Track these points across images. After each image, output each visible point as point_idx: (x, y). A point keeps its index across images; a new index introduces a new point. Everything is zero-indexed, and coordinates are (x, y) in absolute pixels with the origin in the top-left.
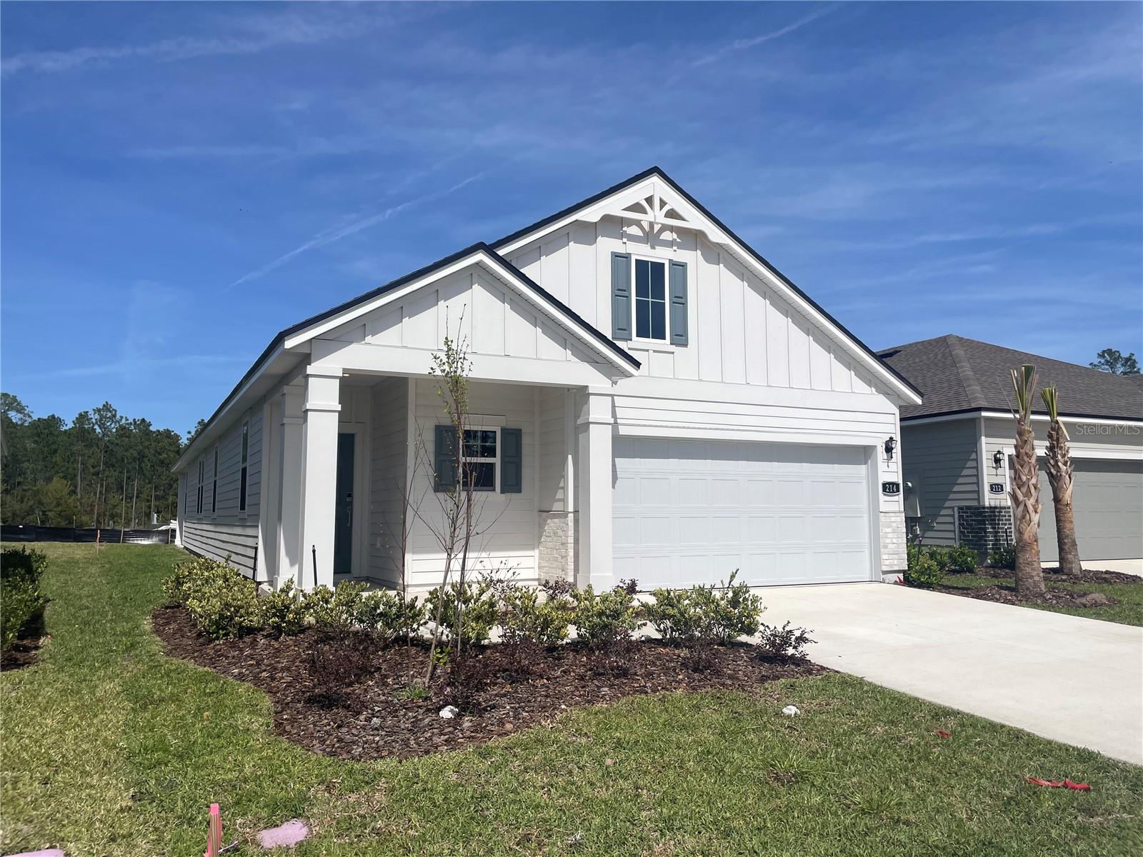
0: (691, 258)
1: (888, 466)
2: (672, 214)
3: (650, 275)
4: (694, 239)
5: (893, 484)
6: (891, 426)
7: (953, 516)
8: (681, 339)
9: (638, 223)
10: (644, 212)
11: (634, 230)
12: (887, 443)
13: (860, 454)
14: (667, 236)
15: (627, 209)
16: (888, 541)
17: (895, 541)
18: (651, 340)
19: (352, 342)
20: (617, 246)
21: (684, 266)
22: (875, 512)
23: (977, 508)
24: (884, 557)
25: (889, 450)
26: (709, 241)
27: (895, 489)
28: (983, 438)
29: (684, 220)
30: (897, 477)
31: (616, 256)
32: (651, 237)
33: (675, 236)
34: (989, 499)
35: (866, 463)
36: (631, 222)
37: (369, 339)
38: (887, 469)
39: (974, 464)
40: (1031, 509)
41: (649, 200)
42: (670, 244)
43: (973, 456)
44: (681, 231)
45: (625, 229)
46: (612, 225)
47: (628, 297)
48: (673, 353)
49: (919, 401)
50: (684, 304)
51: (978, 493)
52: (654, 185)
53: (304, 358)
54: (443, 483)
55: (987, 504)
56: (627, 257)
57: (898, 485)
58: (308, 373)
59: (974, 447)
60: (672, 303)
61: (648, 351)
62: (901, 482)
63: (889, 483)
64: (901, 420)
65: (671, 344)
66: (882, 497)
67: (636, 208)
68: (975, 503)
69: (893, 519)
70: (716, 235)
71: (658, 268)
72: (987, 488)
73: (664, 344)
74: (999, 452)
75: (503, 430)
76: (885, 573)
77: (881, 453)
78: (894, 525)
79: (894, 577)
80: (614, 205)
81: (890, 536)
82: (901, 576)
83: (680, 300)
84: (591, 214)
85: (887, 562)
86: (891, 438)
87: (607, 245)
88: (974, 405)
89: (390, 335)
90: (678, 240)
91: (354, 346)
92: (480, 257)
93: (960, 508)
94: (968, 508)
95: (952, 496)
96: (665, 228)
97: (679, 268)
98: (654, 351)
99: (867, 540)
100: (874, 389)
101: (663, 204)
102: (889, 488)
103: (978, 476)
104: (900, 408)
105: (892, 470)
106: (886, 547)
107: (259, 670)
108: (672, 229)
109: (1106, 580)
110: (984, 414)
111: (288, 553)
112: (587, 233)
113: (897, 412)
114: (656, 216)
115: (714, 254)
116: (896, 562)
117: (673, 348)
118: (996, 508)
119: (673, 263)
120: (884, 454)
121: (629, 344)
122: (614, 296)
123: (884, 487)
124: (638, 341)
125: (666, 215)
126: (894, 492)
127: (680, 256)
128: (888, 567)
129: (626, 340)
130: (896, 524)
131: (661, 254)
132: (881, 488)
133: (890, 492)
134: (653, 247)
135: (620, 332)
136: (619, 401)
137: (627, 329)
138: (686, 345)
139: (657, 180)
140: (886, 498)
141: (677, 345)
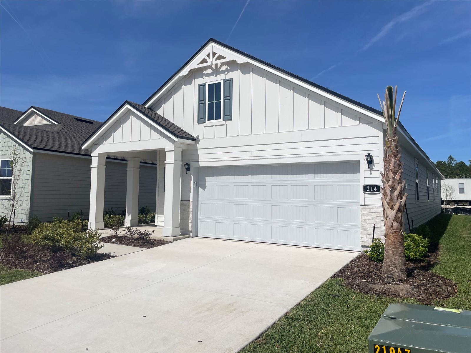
0: (235, 75)
1: (371, 173)
2: (220, 57)
3: (215, 89)
4: (233, 65)
5: (374, 186)
6: (374, 146)
8: (228, 117)
9: (210, 67)
10: (206, 62)
11: (209, 71)
12: (367, 157)
13: (354, 167)
14: (224, 68)
15: (200, 63)
18: (215, 121)
19: (100, 144)
20: (200, 81)
21: (231, 80)
22: (360, 205)
24: (363, 236)
25: (370, 162)
26: (239, 63)
27: (376, 190)
29: (225, 58)
30: (377, 181)
31: (200, 86)
32: (216, 72)
33: (226, 67)
35: (359, 172)
36: (206, 68)
37: (104, 142)
41: (208, 56)
42: (223, 72)
44: (228, 63)
45: (204, 72)
47: (205, 103)
48: (224, 125)
50: (231, 99)
52: (213, 47)
56: (204, 85)
57: (378, 187)
60: (224, 100)
61: (212, 126)
63: (370, 186)
66: (363, 195)
67: (204, 61)
69: (372, 210)
70: (241, 59)
71: (219, 85)
73: (220, 121)
76: (363, 247)
77: (363, 165)
78: (373, 214)
80: (194, 64)
81: (368, 222)
83: (229, 98)
84: (185, 72)
85: (365, 240)
86: (369, 154)
89: (110, 140)
90: (229, 68)
92: (126, 106)
96: (223, 64)
97: (229, 82)
98: (215, 126)
100: (358, 122)
102: (369, 189)
105: (372, 177)
112: (188, 80)
113: (381, 134)
114: (211, 61)
115: (245, 68)
117: (223, 122)
119: (225, 81)
120: (367, 165)
121: (204, 125)
122: (199, 104)
123: (365, 188)
124: (208, 123)
125: (216, 60)
126: (374, 191)
127: (230, 76)
128: (366, 243)
129: (203, 123)
130: (375, 214)
131: (220, 79)
132: (362, 189)
133: (370, 192)
134: (216, 76)
135: (201, 120)
136: (200, 152)
137: (204, 118)
138: (231, 120)
139: (212, 44)
140: (367, 196)
141: (226, 120)
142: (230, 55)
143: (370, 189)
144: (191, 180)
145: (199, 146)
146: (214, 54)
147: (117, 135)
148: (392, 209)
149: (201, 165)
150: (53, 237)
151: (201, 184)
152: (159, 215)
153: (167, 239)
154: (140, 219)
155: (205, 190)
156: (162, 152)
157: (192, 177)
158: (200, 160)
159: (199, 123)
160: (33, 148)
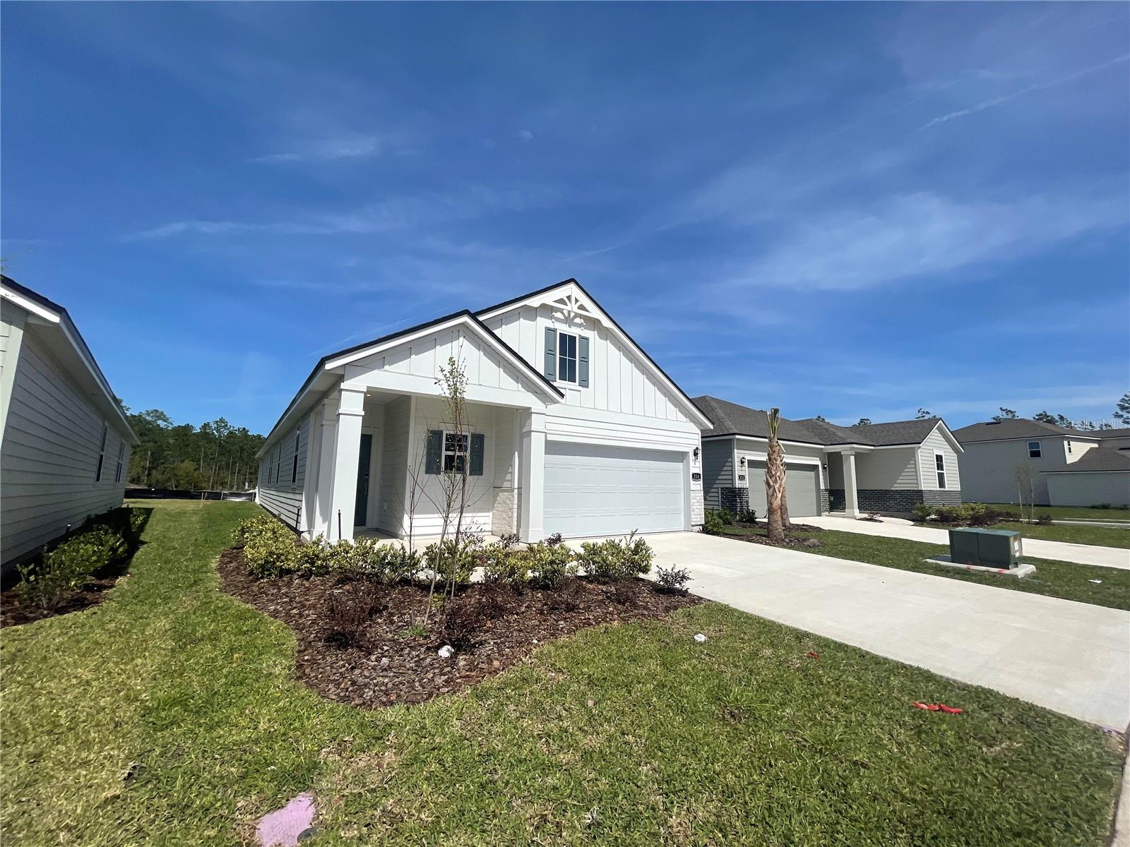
0: (591, 335)
1: (695, 464)
2: (582, 307)
3: (568, 343)
4: (593, 324)
5: (697, 474)
6: (697, 442)
7: (718, 492)
8: (585, 383)
9: (561, 311)
10: (566, 304)
11: (558, 315)
12: (695, 451)
13: (679, 456)
14: (578, 320)
15: (555, 301)
16: (695, 507)
17: (698, 507)
18: (567, 382)
19: (375, 369)
20: (549, 323)
21: (587, 339)
22: (688, 490)
23: (731, 488)
24: (693, 516)
25: (696, 454)
26: (603, 326)
27: (698, 477)
28: (736, 450)
29: (588, 311)
30: (699, 471)
31: (548, 329)
32: (568, 320)
33: (582, 321)
34: (738, 484)
35: (682, 462)
36: (557, 310)
37: (386, 367)
38: (694, 466)
39: (730, 464)
40: (777, 490)
41: (569, 297)
42: (580, 326)
43: (730, 460)
44: (587, 319)
45: (553, 314)
46: (546, 310)
47: (555, 355)
48: (580, 391)
49: (712, 428)
50: (587, 362)
51: (732, 480)
52: (572, 289)
53: (339, 377)
54: (432, 468)
55: (737, 487)
56: (554, 330)
57: (700, 475)
58: (342, 387)
59: (731, 455)
60: (580, 361)
61: (565, 389)
62: (701, 473)
63: (696, 474)
64: (702, 437)
65: (580, 385)
66: (692, 482)
67: (561, 301)
68: (730, 486)
69: (697, 494)
70: (606, 323)
71: (573, 339)
72: (737, 477)
73: (575, 385)
74: (743, 458)
75: (473, 435)
76: (693, 526)
77: (691, 456)
78: (698, 497)
79: (697, 528)
80: (549, 298)
81: (695, 504)
82: (701, 527)
83: (585, 360)
84: (534, 302)
85: (694, 520)
87: (543, 323)
88: (731, 432)
89: (402, 366)
90: (584, 324)
91: (376, 372)
92: (465, 319)
93: (722, 488)
94: (727, 488)
95: (717, 482)
96: (577, 315)
97: (585, 341)
98: (570, 389)
99: (683, 507)
101: (577, 301)
102: (696, 476)
103: (732, 471)
104: (702, 431)
105: (697, 466)
106: (693, 511)
107: (290, 607)
108: (581, 316)
109: (806, 530)
110: (737, 437)
111: (321, 514)
112: (532, 313)
113: (700, 433)
114: (573, 307)
115: (604, 333)
116: (698, 519)
117: (580, 388)
118: (741, 488)
119: (581, 337)
120: (693, 457)
121: (555, 384)
122: (547, 354)
123: (693, 476)
124: (559, 382)
125: (578, 308)
126: (697, 479)
127: (585, 333)
131: (574, 332)
132: (691, 476)
134: (570, 326)
135: (550, 376)
137: (555, 375)
138: (588, 387)
139: (572, 286)
140: (694, 482)
141: (583, 386)
142: (595, 313)
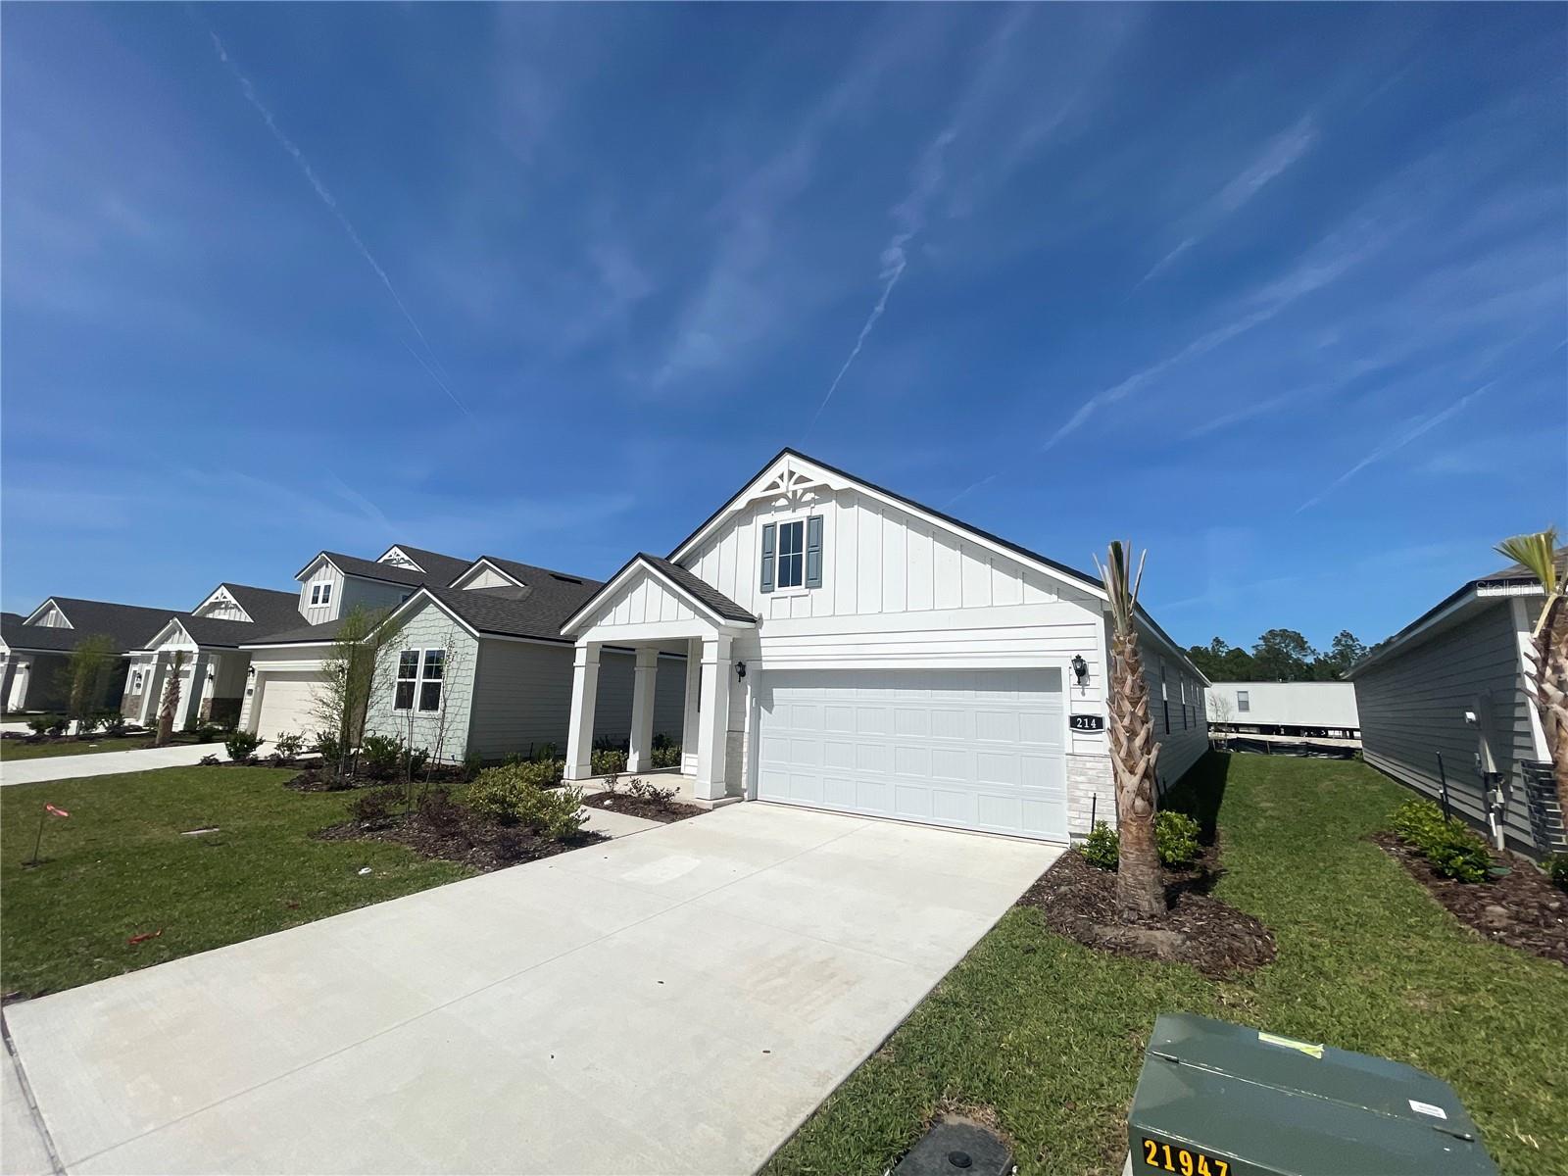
0: (828, 510)
1: (1083, 694)
2: (802, 479)
3: (791, 535)
4: (824, 492)
5: (1090, 718)
6: (1085, 641)
8: (815, 582)
9: (784, 496)
10: (778, 487)
11: (782, 502)
14: (809, 496)
15: (765, 491)
17: (1091, 794)
18: (790, 588)
19: (591, 627)
20: (766, 519)
21: (820, 518)
23: (1535, 766)
25: (1082, 672)
26: (835, 490)
27: (1094, 725)
29: (810, 480)
30: (1102, 710)
31: (765, 527)
32: (795, 503)
33: (812, 495)
35: (1060, 689)
36: (776, 498)
38: (1082, 698)
41: (781, 477)
42: (808, 504)
44: (816, 490)
45: (773, 504)
46: (764, 504)
47: (774, 557)
48: (807, 595)
50: (821, 551)
52: (788, 462)
56: (774, 525)
57: (1099, 722)
60: (808, 552)
61: (787, 597)
62: (1108, 716)
63: (1083, 717)
65: (807, 588)
66: (1071, 735)
67: (774, 486)
68: (1533, 757)
69: (1088, 765)
70: (838, 483)
71: (798, 526)
73: (801, 589)
76: (1074, 836)
77: (1069, 677)
78: (1090, 772)
80: (756, 491)
81: (1081, 786)
83: (817, 548)
84: (740, 504)
86: (1078, 657)
87: (761, 521)
89: (608, 620)
90: (816, 497)
92: (640, 561)
93: (1523, 764)
94: (1528, 764)
96: (806, 491)
97: (817, 522)
98: (792, 597)
100: (1055, 597)
108: (809, 490)
112: (749, 514)
113: (1100, 621)
114: (787, 486)
115: (845, 498)
117: (807, 591)
118: (1547, 766)
119: (810, 519)
120: (1075, 678)
121: (772, 595)
122: (764, 558)
123: (1074, 721)
124: (779, 591)
125: (795, 484)
126: (1091, 728)
127: (817, 510)
128: (1078, 828)
129: (770, 592)
130: (1094, 772)
131: (801, 515)
132: (1067, 723)
133: (1083, 728)
134: (794, 511)
135: (766, 586)
136: (763, 642)
137: (771, 583)
138: (821, 587)
139: (788, 457)
140: (1077, 736)
141: (810, 588)
142: (820, 476)
143: (1083, 723)
144: (746, 694)
145: (762, 633)
146: (792, 474)
147: (621, 611)
148: (1132, 772)
149: (766, 666)
150: (504, 797)
151: (764, 700)
152: (688, 755)
153: (702, 803)
154: (654, 757)
155: (771, 713)
156: (698, 643)
157: (749, 687)
158: (763, 658)
159: (762, 592)
160: (480, 631)
